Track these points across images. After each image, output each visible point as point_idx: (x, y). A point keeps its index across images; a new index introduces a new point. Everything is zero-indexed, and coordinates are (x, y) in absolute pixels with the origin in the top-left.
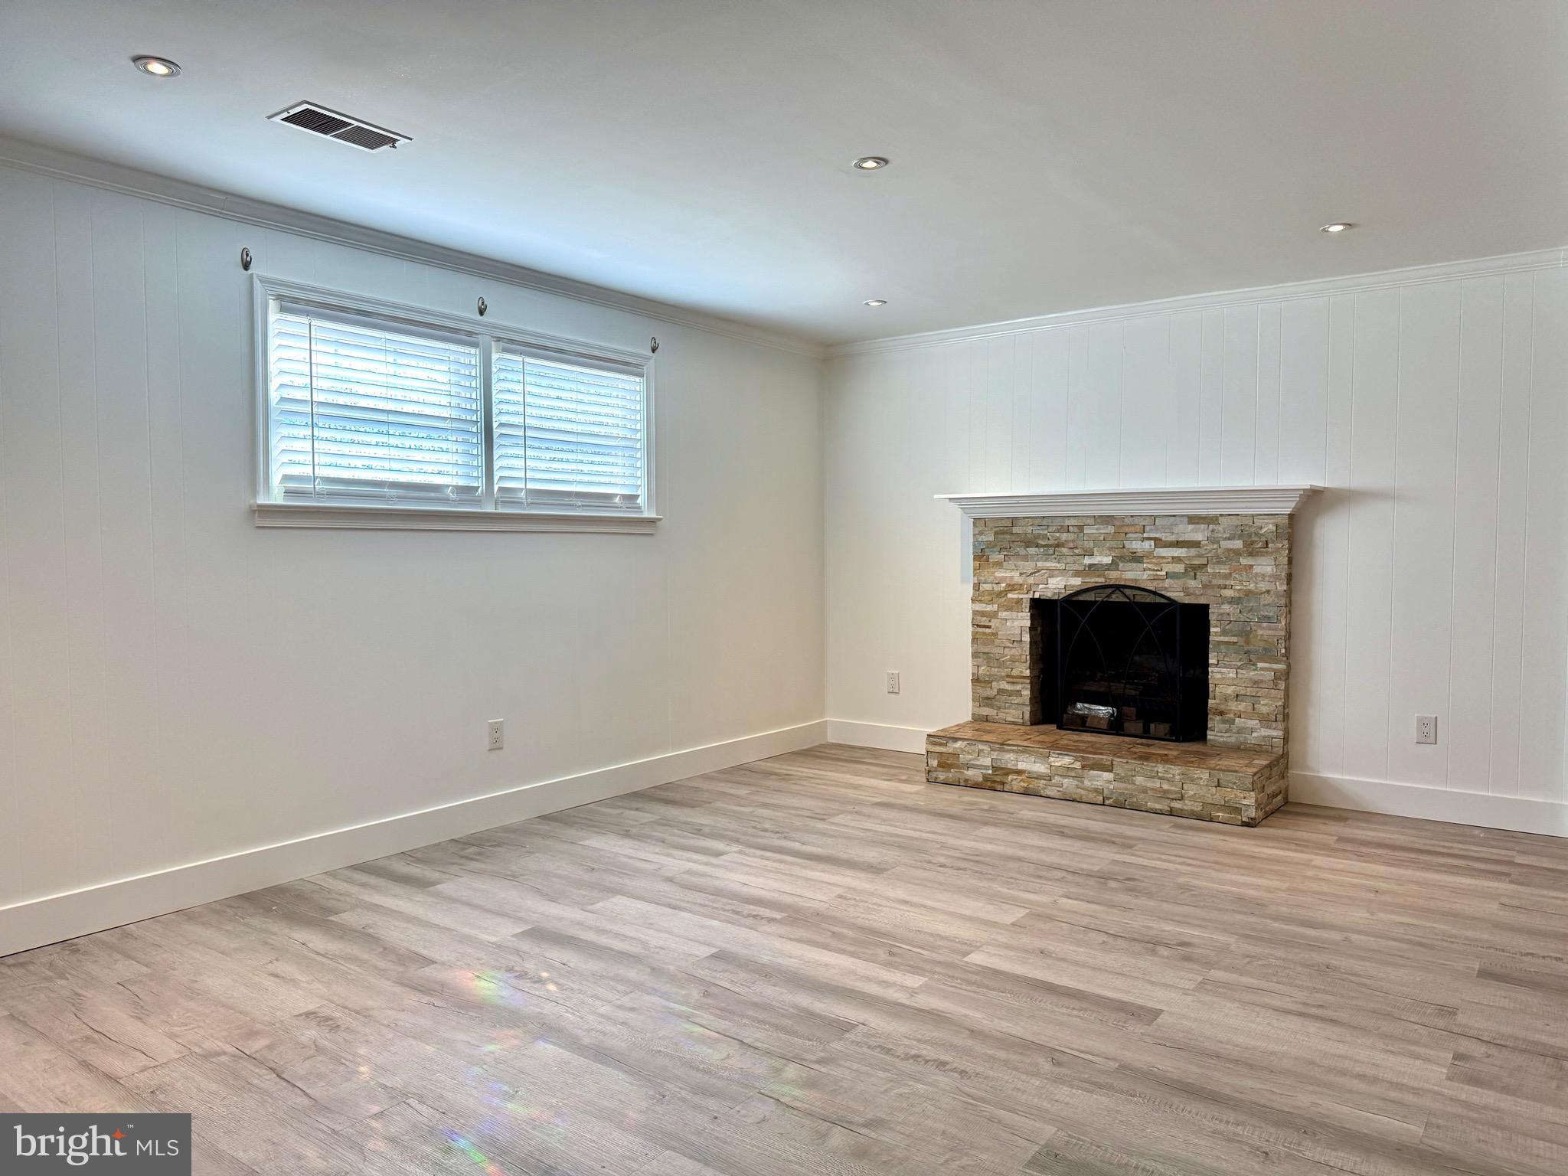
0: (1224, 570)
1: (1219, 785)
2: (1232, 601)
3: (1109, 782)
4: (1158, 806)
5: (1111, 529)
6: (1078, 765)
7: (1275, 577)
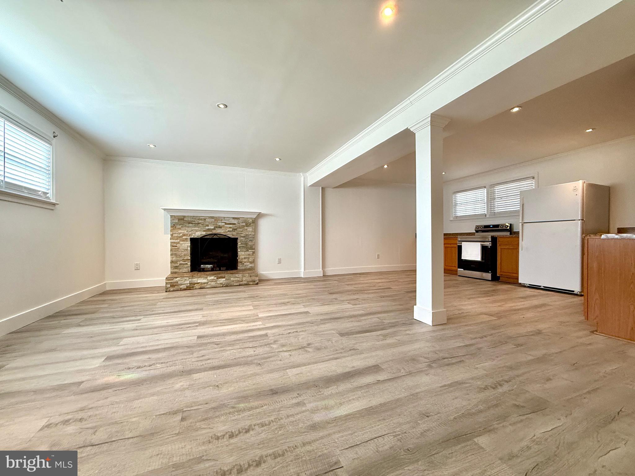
0: (241, 230)
1: (251, 277)
2: (243, 237)
3: (224, 281)
4: (237, 284)
5: (213, 220)
6: (216, 278)
7: (252, 231)
